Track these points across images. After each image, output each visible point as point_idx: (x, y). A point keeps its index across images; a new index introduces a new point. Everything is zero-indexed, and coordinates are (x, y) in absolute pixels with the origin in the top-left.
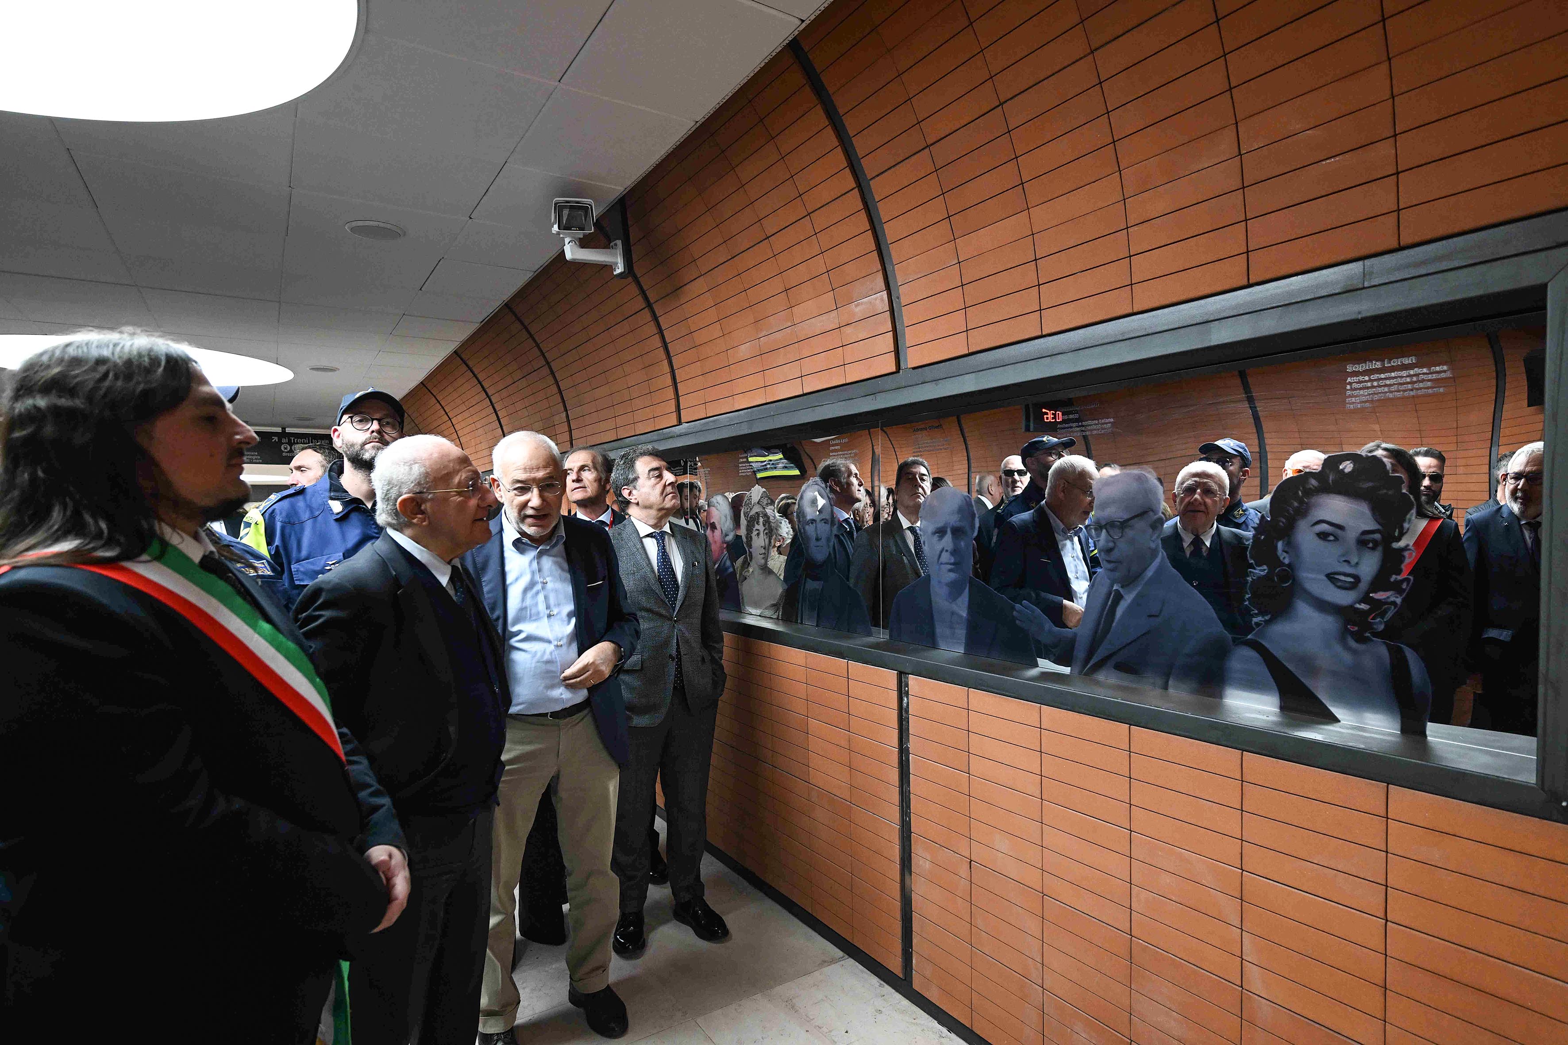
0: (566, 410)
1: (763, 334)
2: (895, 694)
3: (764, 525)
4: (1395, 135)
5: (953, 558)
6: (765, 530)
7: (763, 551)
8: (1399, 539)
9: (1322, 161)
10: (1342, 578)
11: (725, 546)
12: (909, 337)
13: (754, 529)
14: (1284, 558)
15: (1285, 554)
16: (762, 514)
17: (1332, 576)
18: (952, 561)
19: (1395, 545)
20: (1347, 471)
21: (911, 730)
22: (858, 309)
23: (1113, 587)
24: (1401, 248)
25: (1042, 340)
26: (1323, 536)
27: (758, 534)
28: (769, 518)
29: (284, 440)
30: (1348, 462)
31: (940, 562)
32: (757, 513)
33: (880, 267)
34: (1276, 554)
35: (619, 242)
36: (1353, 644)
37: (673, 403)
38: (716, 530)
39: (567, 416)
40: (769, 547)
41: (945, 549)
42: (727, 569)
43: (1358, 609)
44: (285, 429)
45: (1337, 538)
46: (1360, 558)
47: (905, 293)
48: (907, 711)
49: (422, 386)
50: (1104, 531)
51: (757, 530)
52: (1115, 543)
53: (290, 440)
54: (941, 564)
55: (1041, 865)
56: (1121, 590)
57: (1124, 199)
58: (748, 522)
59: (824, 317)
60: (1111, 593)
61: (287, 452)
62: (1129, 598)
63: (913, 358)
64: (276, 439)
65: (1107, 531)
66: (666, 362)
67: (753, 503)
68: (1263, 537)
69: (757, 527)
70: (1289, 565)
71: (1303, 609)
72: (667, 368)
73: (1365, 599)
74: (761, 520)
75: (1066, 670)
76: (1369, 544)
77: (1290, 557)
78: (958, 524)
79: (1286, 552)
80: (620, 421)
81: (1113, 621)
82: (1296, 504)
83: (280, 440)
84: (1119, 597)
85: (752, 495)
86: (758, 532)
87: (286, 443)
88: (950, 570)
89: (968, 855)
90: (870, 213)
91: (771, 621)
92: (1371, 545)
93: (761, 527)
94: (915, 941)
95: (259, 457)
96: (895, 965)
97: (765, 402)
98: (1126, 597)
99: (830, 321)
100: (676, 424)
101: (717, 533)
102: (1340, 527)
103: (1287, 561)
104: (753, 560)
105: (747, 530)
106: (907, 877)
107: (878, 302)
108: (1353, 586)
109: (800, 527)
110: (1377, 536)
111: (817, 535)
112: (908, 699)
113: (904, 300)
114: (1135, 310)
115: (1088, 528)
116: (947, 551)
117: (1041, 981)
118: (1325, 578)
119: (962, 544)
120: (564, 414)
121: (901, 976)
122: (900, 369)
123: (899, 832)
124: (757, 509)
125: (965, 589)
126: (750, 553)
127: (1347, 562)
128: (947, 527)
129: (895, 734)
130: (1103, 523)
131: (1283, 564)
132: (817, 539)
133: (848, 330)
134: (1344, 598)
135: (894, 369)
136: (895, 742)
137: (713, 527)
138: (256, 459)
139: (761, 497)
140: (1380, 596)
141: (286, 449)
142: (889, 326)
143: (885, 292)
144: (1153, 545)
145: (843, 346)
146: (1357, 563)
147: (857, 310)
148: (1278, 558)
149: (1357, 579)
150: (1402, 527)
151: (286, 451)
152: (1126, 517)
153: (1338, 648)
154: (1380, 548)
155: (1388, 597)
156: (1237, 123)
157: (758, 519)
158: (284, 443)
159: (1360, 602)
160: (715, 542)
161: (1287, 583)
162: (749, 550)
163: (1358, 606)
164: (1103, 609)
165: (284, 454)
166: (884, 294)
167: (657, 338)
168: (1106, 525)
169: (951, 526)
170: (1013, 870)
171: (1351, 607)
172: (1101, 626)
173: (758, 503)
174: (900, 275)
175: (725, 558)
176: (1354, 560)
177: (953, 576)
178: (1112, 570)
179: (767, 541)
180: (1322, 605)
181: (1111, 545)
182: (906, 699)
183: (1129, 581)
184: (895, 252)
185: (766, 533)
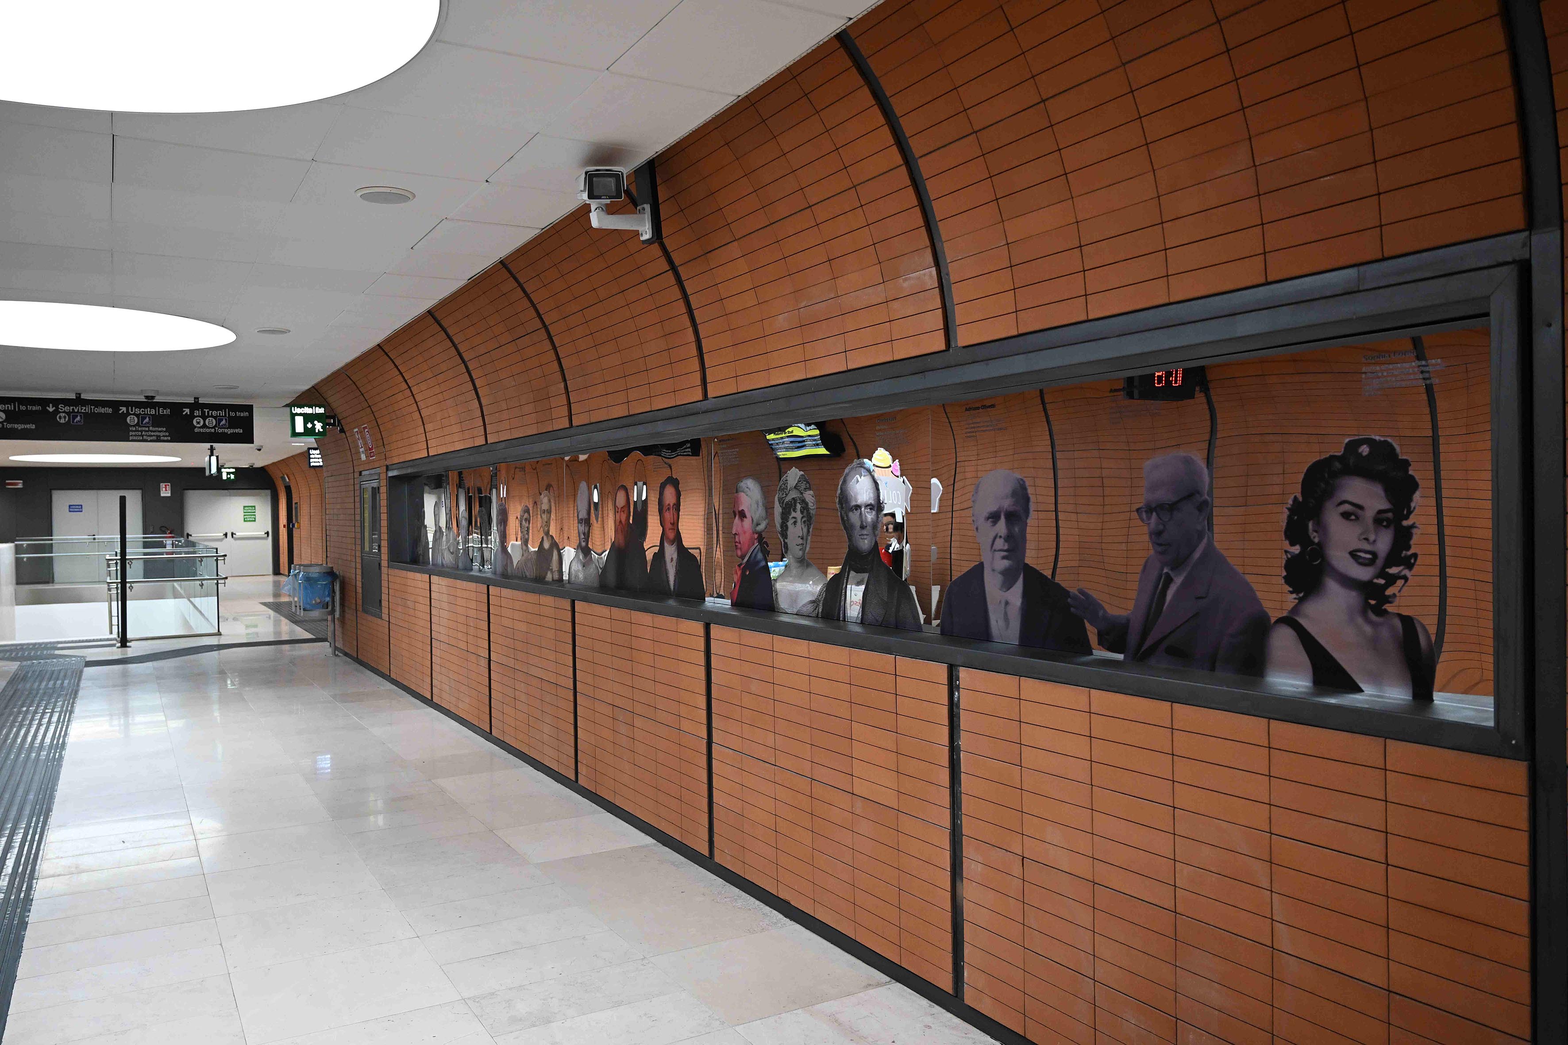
0: (565, 380)
1: (803, 304)
2: (945, 689)
3: (802, 512)
4: (1375, 162)
5: (1006, 544)
6: (802, 518)
7: (800, 541)
8: (1407, 517)
9: (1321, 177)
10: (1362, 555)
11: (756, 536)
12: (960, 315)
13: (791, 517)
14: (1314, 537)
15: (1315, 534)
16: (800, 500)
17: (1355, 553)
18: (1006, 547)
19: (1405, 523)
20: (1365, 454)
21: (963, 726)
22: (907, 284)
23: (1162, 570)
24: (1384, 259)
25: (1087, 324)
26: (1346, 515)
27: (795, 523)
28: (807, 504)
29: (196, 413)
30: (1365, 446)
31: (993, 548)
32: (793, 499)
33: (928, 243)
34: (1308, 535)
35: (647, 207)
36: (1373, 617)
37: (698, 376)
38: (745, 519)
39: (566, 388)
40: (807, 536)
41: (999, 535)
42: (758, 562)
43: (1376, 583)
44: (198, 398)
45: (1357, 518)
46: (1376, 534)
47: (954, 272)
48: (958, 707)
49: (378, 347)
50: (1154, 514)
51: (794, 518)
52: (1164, 526)
53: (203, 413)
54: (995, 550)
55: (1091, 854)
56: (1170, 572)
57: (1159, 197)
58: (783, 509)
59: (870, 290)
60: (1162, 577)
61: (199, 427)
62: (1178, 581)
63: (964, 337)
64: (187, 411)
65: (1158, 514)
66: (690, 330)
67: (788, 488)
68: (1296, 517)
69: (793, 514)
70: (1319, 544)
71: (1332, 586)
72: (691, 337)
73: (1382, 574)
74: (799, 506)
75: (1120, 657)
76: (1383, 522)
77: (1319, 537)
78: (1012, 509)
79: (1316, 532)
80: (633, 395)
81: (1164, 603)
82: (1323, 485)
83: (192, 412)
84: (1169, 580)
85: (788, 478)
86: (794, 520)
87: (199, 416)
88: (1004, 558)
89: (1020, 853)
90: (918, 189)
91: (810, 619)
92: (1385, 523)
93: (798, 515)
94: (966, 952)
95: (167, 434)
96: (945, 982)
97: (805, 377)
98: (1175, 579)
99: (876, 295)
100: (701, 399)
101: (747, 523)
102: (1361, 507)
103: (1316, 540)
104: (789, 552)
105: (782, 518)
106: (958, 884)
107: (927, 278)
108: (1371, 563)
109: (843, 514)
110: (1390, 515)
111: (862, 522)
112: (959, 693)
113: (953, 278)
114: (1172, 300)
115: (1140, 511)
116: (1000, 537)
117: (1092, 973)
118: (1348, 556)
119: (1017, 529)
120: (562, 385)
121: (951, 991)
122: (949, 347)
123: (950, 836)
124: (794, 494)
125: (1019, 577)
126: (786, 544)
127: (1366, 539)
128: (1000, 512)
129: (946, 731)
130: (1153, 506)
131: (1313, 543)
132: (863, 527)
133: (895, 305)
134: (1363, 574)
135: (943, 347)
136: (946, 740)
137: (742, 515)
138: (164, 436)
139: (799, 481)
140: (1393, 570)
141: (198, 423)
142: (938, 303)
143: (934, 269)
144: (1199, 528)
145: (890, 321)
146: (1374, 541)
147: (905, 285)
148: (1309, 537)
149: (1375, 555)
150: (1409, 507)
151: (198, 425)
152: (1174, 499)
153: (1360, 620)
154: (1392, 527)
155: (1400, 572)
156: (1250, 139)
157: (795, 506)
158: (197, 416)
159: (1377, 577)
160: (745, 533)
161: (1317, 560)
162: (784, 541)
163: (1375, 581)
164: (1154, 594)
165: (196, 430)
166: (933, 271)
167: (681, 303)
168: (1155, 507)
169: (1005, 510)
170: (1064, 861)
171: (1370, 583)
172: (1153, 610)
173: (795, 487)
174: (949, 252)
175: (756, 550)
176: (1372, 537)
177: (1006, 563)
178: (1161, 553)
179: (805, 530)
180: (1348, 582)
181: (1161, 527)
182: (957, 694)
183: (1177, 565)
184: (944, 230)
185: (804, 522)
